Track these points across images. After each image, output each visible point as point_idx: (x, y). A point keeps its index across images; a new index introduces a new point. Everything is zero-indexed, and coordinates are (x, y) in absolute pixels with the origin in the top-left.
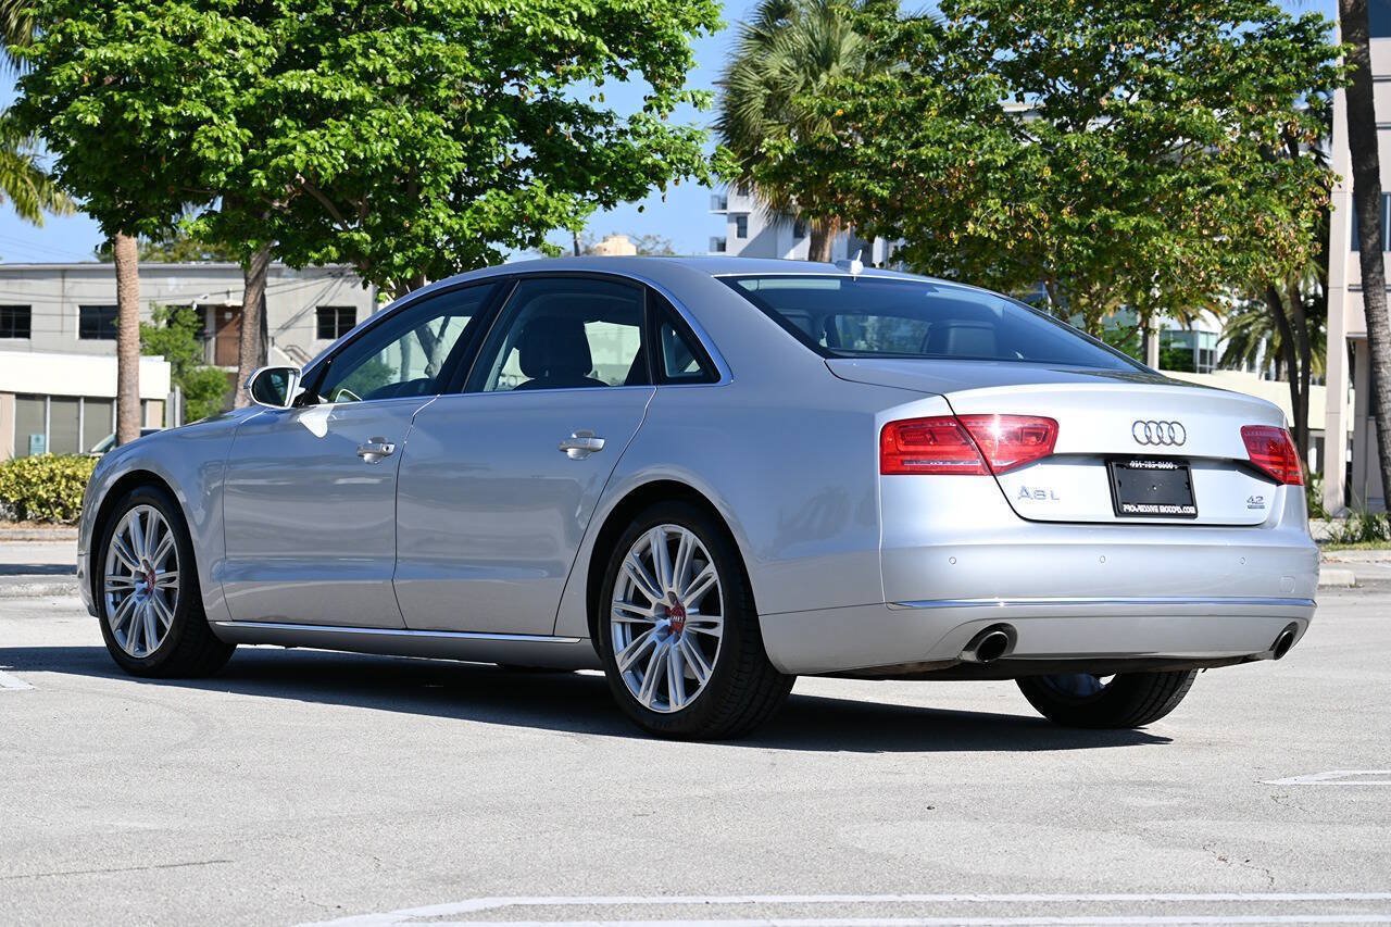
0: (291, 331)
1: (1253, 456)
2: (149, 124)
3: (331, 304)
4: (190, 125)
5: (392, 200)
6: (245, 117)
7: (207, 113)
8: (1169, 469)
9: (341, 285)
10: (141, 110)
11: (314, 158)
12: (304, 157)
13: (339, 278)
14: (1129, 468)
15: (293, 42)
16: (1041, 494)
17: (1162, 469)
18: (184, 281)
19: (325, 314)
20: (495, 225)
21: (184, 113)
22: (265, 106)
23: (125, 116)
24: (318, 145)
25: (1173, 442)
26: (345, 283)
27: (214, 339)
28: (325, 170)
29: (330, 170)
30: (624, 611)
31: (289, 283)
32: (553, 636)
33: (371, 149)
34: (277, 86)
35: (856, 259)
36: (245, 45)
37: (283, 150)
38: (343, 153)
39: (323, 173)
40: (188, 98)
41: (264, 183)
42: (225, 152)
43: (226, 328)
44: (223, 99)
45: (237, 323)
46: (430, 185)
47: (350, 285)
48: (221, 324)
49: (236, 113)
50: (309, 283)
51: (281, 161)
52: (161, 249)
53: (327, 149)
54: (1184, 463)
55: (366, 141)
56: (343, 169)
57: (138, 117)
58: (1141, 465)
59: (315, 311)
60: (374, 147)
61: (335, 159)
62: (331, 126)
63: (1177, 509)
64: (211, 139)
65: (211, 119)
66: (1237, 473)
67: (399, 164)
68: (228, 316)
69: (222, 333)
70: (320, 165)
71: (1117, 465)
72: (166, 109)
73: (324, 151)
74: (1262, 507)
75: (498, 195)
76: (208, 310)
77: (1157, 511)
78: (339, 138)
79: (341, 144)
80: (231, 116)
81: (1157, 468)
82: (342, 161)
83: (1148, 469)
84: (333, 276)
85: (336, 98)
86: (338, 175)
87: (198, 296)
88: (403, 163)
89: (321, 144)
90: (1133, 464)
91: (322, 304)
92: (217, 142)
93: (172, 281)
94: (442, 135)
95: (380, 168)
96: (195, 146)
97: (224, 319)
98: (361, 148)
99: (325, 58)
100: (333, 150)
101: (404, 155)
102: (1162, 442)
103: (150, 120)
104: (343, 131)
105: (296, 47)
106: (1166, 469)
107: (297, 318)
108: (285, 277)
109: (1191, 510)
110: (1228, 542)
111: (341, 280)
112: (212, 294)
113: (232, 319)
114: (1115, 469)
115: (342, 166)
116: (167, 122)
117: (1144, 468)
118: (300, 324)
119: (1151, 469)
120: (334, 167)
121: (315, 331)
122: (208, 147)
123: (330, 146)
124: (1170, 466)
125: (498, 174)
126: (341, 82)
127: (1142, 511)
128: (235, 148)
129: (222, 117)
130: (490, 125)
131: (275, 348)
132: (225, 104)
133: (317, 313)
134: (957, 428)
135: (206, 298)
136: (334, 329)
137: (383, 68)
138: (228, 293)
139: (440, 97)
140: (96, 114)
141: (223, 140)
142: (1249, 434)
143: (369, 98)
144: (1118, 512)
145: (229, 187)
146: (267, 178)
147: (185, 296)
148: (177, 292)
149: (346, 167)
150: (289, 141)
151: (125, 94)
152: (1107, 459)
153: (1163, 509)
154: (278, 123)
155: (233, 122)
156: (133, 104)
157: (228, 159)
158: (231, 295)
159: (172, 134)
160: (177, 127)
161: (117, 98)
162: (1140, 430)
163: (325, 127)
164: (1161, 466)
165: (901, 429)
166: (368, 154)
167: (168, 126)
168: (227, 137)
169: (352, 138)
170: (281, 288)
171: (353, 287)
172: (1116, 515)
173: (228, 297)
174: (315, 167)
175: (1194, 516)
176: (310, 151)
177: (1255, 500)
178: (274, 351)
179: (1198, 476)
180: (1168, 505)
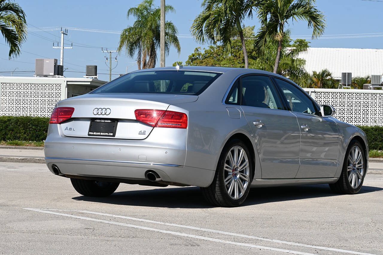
25: (105, 114)
54: (115, 121)
58: (99, 121)
63: (107, 134)
77: (100, 134)
83: (102, 122)
90: (97, 121)
109: (113, 134)
114: (92, 122)
119: (103, 122)
124: (109, 121)
127: (95, 134)
152: (91, 119)
153: (102, 134)
164: (106, 121)
172: (88, 135)
175: (114, 136)
179: (120, 124)
180: (104, 133)
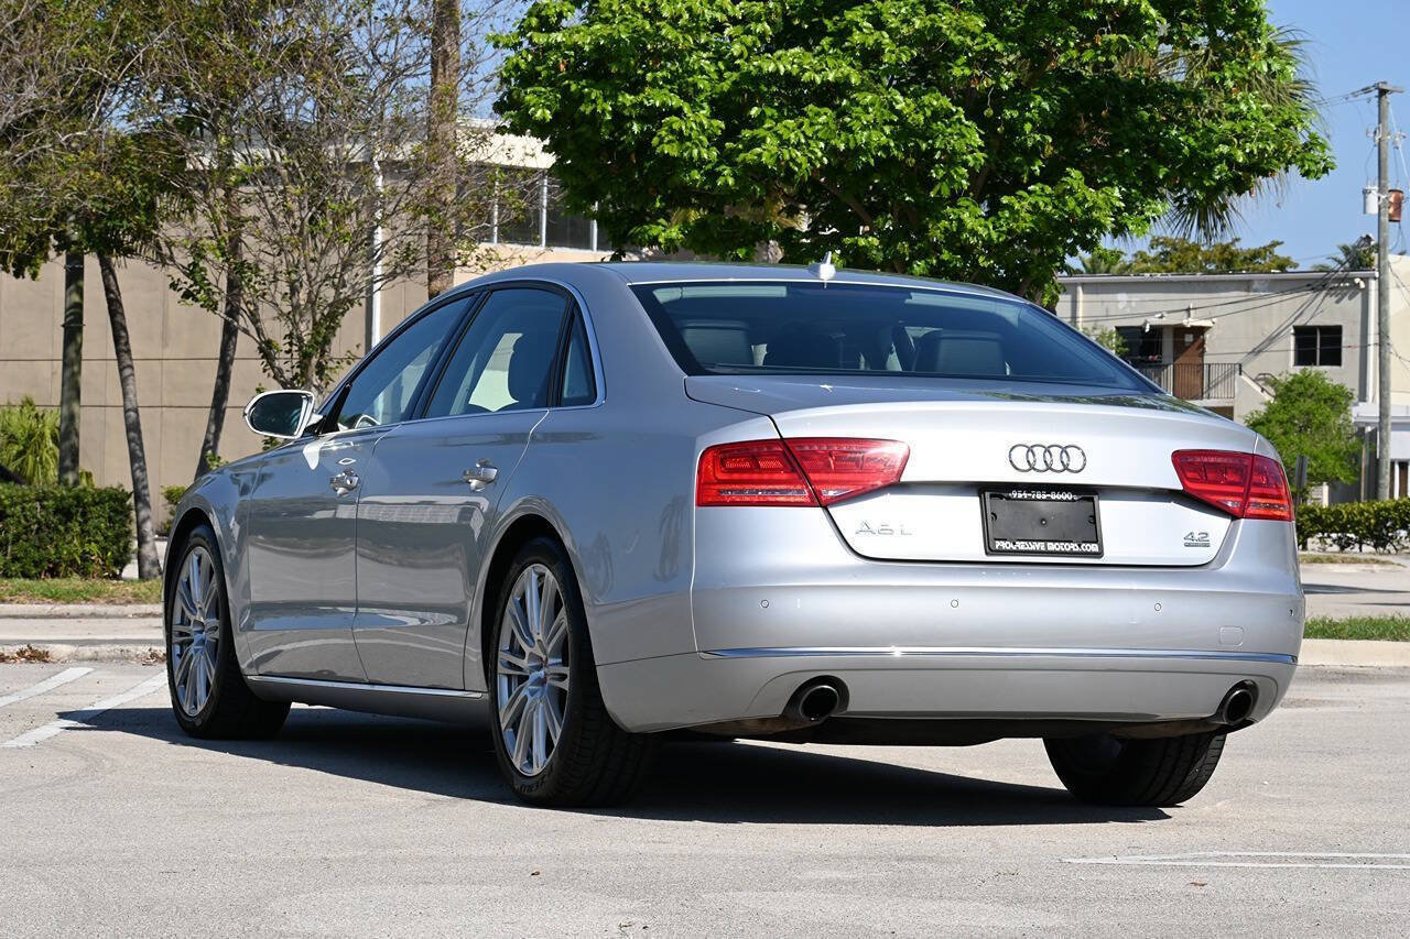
0: (1263, 355)
1: (1189, 484)
2: (609, 117)
3: (1312, 323)
4: (654, 116)
5: (907, 199)
6: (720, 106)
7: (675, 101)
8: (1067, 500)
9: (1323, 300)
10: (600, 101)
11: (785, 151)
12: (774, 150)
13: (1321, 290)
14: (1008, 498)
15: (794, 17)
16: (885, 530)
17: (1056, 500)
18: (1136, 297)
19: (1305, 336)
20: (1028, 225)
21: (646, 102)
22: (741, 92)
23: (582, 108)
24: (792, 136)
25: (1066, 468)
26: (1328, 298)
27: (1171, 368)
28: (799, 165)
29: (806, 165)
30: (509, 662)
31: (1261, 298)
32: (464, 690)
33: (855, 139)
34: (752, 68)
35: (825, 262)
36: (734, 21)
37: (756, 142)
38: (822, 145)
39: (796, 169)
40: (654, 84)
41: (731, 181)
42: (688, 148)
43: (1187, 353)
44: (695, 85)
45: (1198, 348)
46: (943, 179)
47: (1334, 299)
48: (1180, 348)
49: (712, 102)
50: (1285, 297)
51: (750, 156)
52: (1154, 259)
53: (803, 141)
54: (1089, 494)
55: (850, 130)
56: (822, 163)
57: (595, 110)
58: (1025, 495)
59: (1292, 331)
60: (858, 137)
61: (813, 152)
62: (811, 114)
63: (1073, 547)
64: (672, 131)
65: (680, 109)
66: (1172, 505)
67: (901, 156)
68: (1189, 338)
69: (1181, 360)
70: (792, 159)
71: (991, 496)
72: (628, 99)
73: (799, 143)
74: (1207, 546)
75: (1043, 190)
76: (1165, 331)
77: (1043, 549)
78: (817, 127)
79: (819, 135)
80: (705, 105)
81: (1049, 500)
82: (820, 154)
83: (1036, 500)
84: (1313, 289)
85: (818, 80)
86: (814, 169)
87: (1152, 314)
88: (906, 154)
89: (796, 135)
90: (1014, 494)
91: (1300, 322)
92: (681, 137)
93: (1122, 297)
94: (964, 120)
95: (872, 161)
96: (655, 141)
97: (1183, 342)
98: (843, 138)
99: (830, 35)
100: (811, 142)
101: (905, 145)
102: (1049, 468)
103: (609, 112)
104: (822, 119)
105: (797, 22)
106: (1061, 500)
107: (1271, 340)
108: (1255, 291)
109: (1094, 548)
110: (1135, 586)
111: (1325, 292)
112: (1169, 312)
113: (1193, 343)
114: (988, 500)
115: (820, 160)
116: (626, 113)
117: (1029, 499)
118: (1274, 347)
119: (1041, 500)
120: (810, 160)
121: (1292, 355)
122: (669, 142)
123: (807, 137)
124: (1068, 496)
125: (1040, 167)
126: (826, 63)
127: (1022, 548)
128: (701, 141)
129: (695, 107)
130: (1025, 107)
131: (1243, 377)
132: (698, 91)
133: (1295, 334)
134: (783, 453)
135: (1162, 317)
136: (1315, 352)
137: (878, 44)
138: (1188, 310)
139: (955, 77)
140: (549, 108)
141: (686, 133)
142: (1182, 460)
143: (855, 80)
144: (990, 550)
145: (706, 187)
146: (734, 176)
147: (1133, 316)
148: (1128, 311)
149: (825, 161)
150: (760, 132)
151: (583, 83)
152: (980, 489)
153: (1052, 547)
154: (754, 111)
155: (706, 111)
156: (589, 94)
157: (691, 154)
158: (1192, 312)
159: (636, 128)
160: (641, 119)
161: (573, 87)
162: (1020, 456)
163: (804, 114)
164: (1054, 496)
165: (724, 454)
166: (852, 145)
167: (630, 118)
168: (692, 129)
169: (833, 127)
170: (1250, 304)
171: (1337, 302)
172: (987, 553)
173: (1189, 316)
174: (787, 162)
175: (1099, 554)
176: (784, 143)
177: (1196, 537)
178: (1243, 381)
179: (1107, 509)
180: (1059, 541)
